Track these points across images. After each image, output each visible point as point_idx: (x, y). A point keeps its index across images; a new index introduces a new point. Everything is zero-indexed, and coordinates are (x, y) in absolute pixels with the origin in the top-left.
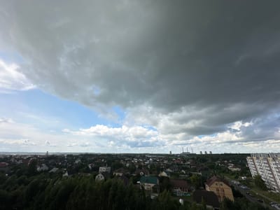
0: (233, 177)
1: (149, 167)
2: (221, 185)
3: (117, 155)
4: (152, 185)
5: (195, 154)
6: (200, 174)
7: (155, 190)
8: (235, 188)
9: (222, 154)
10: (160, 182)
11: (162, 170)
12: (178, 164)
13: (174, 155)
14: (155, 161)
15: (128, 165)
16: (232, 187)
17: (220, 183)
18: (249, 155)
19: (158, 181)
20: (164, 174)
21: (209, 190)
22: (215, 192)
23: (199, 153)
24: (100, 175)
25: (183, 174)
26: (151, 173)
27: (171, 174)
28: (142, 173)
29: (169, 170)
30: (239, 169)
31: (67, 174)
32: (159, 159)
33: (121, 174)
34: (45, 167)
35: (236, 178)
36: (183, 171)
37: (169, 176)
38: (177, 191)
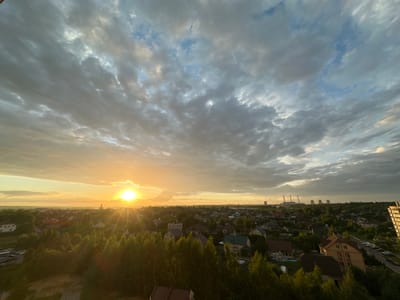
0: (366, 236)
1: (235, 223)
2: (345, 247)
3: (189, 207)
4: (240, 247)
5: (303, 205)
6: (312, 232)
7: (244, 253)
8: (368, 253)
9: (347, 204)
11: (254, 227)
12: (277, 219)
13: (270, 206)
14: (242, 215)
15: (205, 220)
16: (363, 251)
17: (343, 244)
18: (393, 204)
19: (248, 243)
20: (257, 232)
21: (326, 254)
22: (336, 257)
23: (310, 203)
24: (169, 234)
25: (284, 231)
26: (238, 231)
27: (268, 232)
28: (224, 231)
29: (263, 227)
30: (375, 226)
31: (127, 233)
32: (250, 211)
33: (197, 232)
35: (370, 238)
36: (285, 228)
37: (265, 236)
38: (277, 255)
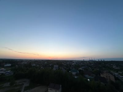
0: (115, 71)
1: (74, 66)
4: (75, 73)
5: (96, 61)
6: (98, 69)
7: (77, 75)
8: (116, 76)
9: (110, 61)
10: (79, 72)
11: (80, 67)
12: (87, 65)
13: (85, 61)
14: (76, 63)
15: (65, 65)
16: (114, 76)
17: (108, 74)
19: (78, 72)
20: (81, 69)
21: (102, 76)
22: (105, 77)
23: (98, 60)
24: (54, 68)
25: (89, 69)
26: (75, 68)
27: (84, 69)
28: (71, 68)
29: (83, 67)
30: (119, 68)
31: (42, 67)
32: (79, 62)
33: (62, 68)
34: (34, 65)
35: (117, 72)
36: (90, 68)
37: (83, 70)
38: (87, 76)
